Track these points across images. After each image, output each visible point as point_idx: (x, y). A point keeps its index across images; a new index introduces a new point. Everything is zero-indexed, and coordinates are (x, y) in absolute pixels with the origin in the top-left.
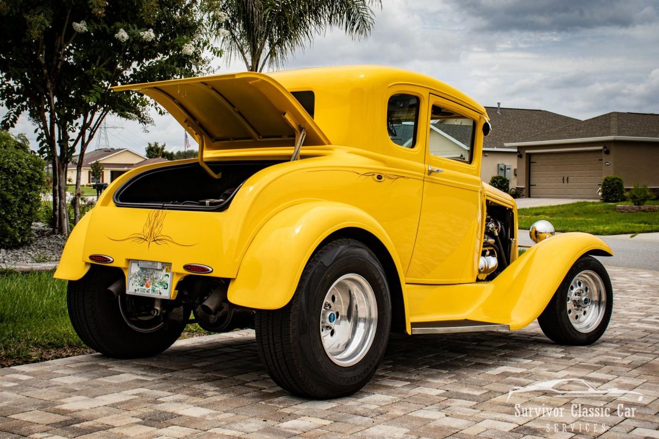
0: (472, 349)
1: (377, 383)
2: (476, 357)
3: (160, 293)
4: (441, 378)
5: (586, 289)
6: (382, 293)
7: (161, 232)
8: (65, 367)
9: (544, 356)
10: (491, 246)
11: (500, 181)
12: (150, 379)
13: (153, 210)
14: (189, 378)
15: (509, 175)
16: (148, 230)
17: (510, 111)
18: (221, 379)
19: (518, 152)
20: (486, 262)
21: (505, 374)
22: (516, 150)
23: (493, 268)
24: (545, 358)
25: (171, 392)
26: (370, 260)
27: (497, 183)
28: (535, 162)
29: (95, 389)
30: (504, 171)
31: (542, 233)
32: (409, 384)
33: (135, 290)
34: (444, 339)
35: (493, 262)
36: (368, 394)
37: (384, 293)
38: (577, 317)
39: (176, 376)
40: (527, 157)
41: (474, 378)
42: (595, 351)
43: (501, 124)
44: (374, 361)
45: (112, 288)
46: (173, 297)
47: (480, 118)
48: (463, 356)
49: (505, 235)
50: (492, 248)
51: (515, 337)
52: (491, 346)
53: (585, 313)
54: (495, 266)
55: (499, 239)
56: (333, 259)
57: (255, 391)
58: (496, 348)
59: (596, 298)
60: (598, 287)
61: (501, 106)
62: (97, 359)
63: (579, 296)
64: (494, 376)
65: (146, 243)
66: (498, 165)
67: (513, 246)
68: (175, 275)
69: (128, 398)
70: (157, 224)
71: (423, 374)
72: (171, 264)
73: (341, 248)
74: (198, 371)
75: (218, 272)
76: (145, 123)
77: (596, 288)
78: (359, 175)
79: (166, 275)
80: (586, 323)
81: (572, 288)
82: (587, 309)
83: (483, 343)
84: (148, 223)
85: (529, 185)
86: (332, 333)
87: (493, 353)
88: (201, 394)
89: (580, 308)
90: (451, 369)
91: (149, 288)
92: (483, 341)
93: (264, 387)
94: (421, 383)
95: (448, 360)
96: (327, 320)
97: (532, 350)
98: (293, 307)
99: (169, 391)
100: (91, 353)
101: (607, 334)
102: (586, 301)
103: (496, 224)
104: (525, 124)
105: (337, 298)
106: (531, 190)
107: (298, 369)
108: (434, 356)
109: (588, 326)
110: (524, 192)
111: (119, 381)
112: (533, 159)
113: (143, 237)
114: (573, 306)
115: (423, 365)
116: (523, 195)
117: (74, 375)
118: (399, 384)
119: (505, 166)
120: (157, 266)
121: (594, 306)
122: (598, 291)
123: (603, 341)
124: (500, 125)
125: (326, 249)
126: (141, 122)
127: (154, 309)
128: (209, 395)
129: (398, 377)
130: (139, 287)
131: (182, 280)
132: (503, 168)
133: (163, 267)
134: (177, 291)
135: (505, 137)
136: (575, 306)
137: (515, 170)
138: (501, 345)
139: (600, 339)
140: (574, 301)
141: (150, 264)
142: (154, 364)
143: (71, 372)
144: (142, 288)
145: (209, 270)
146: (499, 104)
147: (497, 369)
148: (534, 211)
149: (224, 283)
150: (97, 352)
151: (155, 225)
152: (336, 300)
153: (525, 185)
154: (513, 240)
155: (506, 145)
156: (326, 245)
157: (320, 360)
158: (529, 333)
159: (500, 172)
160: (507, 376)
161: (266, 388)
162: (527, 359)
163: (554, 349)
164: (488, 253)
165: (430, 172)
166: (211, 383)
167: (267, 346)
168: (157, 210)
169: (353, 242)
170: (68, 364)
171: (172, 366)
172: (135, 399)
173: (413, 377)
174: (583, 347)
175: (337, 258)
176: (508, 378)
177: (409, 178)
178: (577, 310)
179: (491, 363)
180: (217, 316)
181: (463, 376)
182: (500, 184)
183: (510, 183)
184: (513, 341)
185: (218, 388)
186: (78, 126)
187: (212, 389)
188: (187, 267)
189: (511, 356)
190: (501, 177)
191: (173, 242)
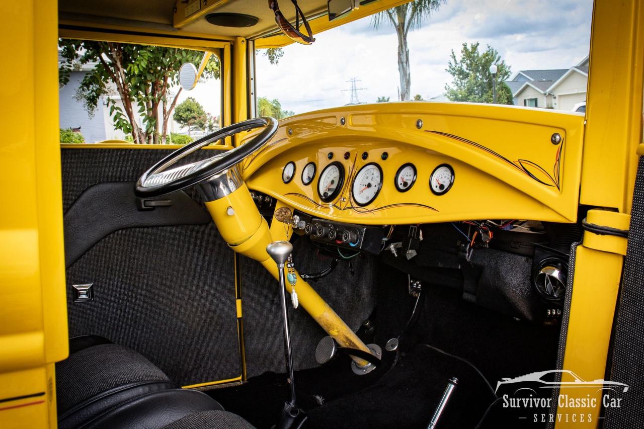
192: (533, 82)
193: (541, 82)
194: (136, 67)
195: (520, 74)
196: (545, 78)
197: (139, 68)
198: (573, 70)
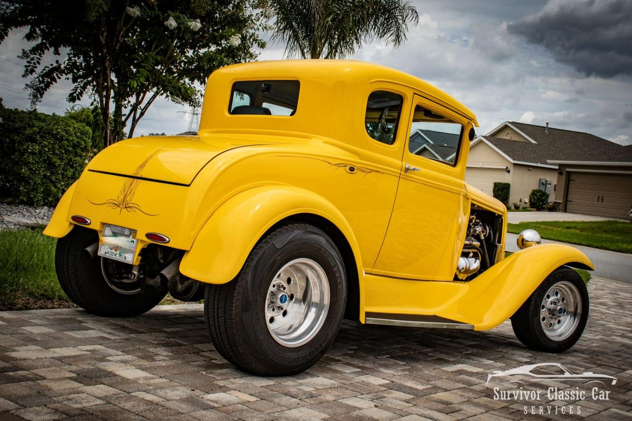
0: (443, 345)
1: (328, 366)
2: (441, 353)
3: (125, 258)
4: (393, 369)
5: (563, 300)
6: (336, 281)
7: (132, 200)
8: (43, 318)
9: (508, 359)
10: (476, 248)
11: (540, 194)
12: (113, 338)
13: (130, 178)
14: (150, 341)
15: (550, 190)
16: (122, 197)
17: (558, 131)
18: (180, 345)
19: (559, 169)
20: (468, 263)
21: (460, 372)
22: (557, 167)
23: (474, 270)
24: (508, 361)
25: (124, 352)
26: (326, 247)
27: (536, 195)
28: (574, 180)
29: (54, 341)
30: (545, 186)
31: (528, 241)
32: (359, 371)
33: (106, 253)
34: (421, 332)
35: (475, 264)
36: (312, 376)
37: (339, 280)
38: (551, 325)
39: (139, 338)
40: (566, 174)
41: (427, 372)
42: (562, 359)
43: (548, 142)
44: (321, 345)
45: (89, 249)
46: (135, 262)
47: (468, 124)
48: (429, 350)
49: (492, 239)
50: (476, 251)
51: (491, 337)
52: (461, 344)
53: (559, 322)
54: (477, 268)
55: (484, 243)
56: (285, 242)
57: (205, 361)
58: (467, 346)
59: (572, 309)
60: (575, 298)
61: (549, 126)
62: (78, 314)
63: (555, 305)
64: (448, 372)
65: (119, 209)
66: (540, 179)
67: (498, 250)
68: (139, 242)
69: (79, 353)
70: (130, 192)
71: (379, 362)
72: (136, 231)
73: (297, 233)
74: (164, 335)
75: (174, 243)
76: (194, 107)
77: (573, 299)
78: (331, 165)
79: (132, 241)
80: (559, 331)
81: (548, 297)
82: (562, 318)
83: (456, 340)
84: (123, 191)
85: (566, 200)
86: (285, 314)
87: (460, 350)
88: (150, 358)
89: (555, 316)
90: (410, 361)
91: (116, 252)
92: (458, 338)
93: (216, 358)
94: (371, 371)
95: (412, 353)
96: (279, 301)
97: (501, 352)
98: (238, 284)
99: (122, 352)
100: (77, 307)
101: (579, 344)
102: (561, 311)
103: (485, 228)
104: (570, 145)
105: (294, 280)
106: (568, 205)
107: (238, 345)
108: (400, 347)
109: (560, 335)
110: (561, 207)
111: (84, 337)
112: (573, 177)
113: (117, 203)
114: (548, 314)
115: (384, 354)
116: (559, 210)
117: (45, 326)
118: (348, 370)
119: (546, 181)
120: (125, 232)
121: (569, 317)
122: (574, 302)
123: (576, 351)
124: (546, 143)
125: (280, 232)
126: (191, 106)
127: (132, 273)
128: (157, 360)
129: (354, 363)
130: (109, 250)
131: (145, 247)
132: (544, 183)
133: (131, 234)
134: (140, 258)
135: (549, 155)
136: (549, 314)
137: (555, 185)
138: (473, 343)
139: (571, 348)
140: (549, 309)
141: (120, 229)
142: (126, 324)
143: (46, 323)
144: (111, 251)
145: (166, 240)
146: (547, 124)
147: (455, 366)
148: (566, 225)
149: (179, 254)
150: (80, 307)
151: (129, 192)
152: (292, 282)
153: (562, 200)
154: (499, 245)
155: (549, 161)
156: (281, 227)
157: (261, 338)
158: (508, 335)
159: (541, 186)
160: (461, 374)
161: (218, 359)
162: (490, 360)
163: (522, 353)
164: (471, 255)
165: (407, 170)
166: (168, 348)
167: (212, 318)
168: (132, 179)
169: (310, 228)
170: (48, 315)
171: (142, 328)
172: (85, 355)
173: (367, 365)
174: (552, 354)
175: (290, 242)
176: (462, 376)
177: (383, 173)
178: (551, 318)
179: (452, 360)
180: (184, 285)
181: (418, 370)
182: (540, 198)
183: (549, 197)
184: (487, 341)
185: (170, 354)
186: (130, 104)
187: (165, 353)
188: (149, 236)
189: (476, 355)
190: (541, 191)
191: (141, 211)
192: (432, 145)
193: (441, 148)
194: (135, 82)
195: (417, 133)
196: (447, 144)
197: (137, 82)
198: (480, 139)
